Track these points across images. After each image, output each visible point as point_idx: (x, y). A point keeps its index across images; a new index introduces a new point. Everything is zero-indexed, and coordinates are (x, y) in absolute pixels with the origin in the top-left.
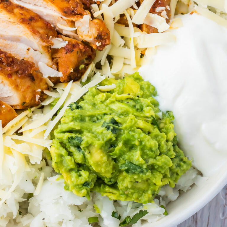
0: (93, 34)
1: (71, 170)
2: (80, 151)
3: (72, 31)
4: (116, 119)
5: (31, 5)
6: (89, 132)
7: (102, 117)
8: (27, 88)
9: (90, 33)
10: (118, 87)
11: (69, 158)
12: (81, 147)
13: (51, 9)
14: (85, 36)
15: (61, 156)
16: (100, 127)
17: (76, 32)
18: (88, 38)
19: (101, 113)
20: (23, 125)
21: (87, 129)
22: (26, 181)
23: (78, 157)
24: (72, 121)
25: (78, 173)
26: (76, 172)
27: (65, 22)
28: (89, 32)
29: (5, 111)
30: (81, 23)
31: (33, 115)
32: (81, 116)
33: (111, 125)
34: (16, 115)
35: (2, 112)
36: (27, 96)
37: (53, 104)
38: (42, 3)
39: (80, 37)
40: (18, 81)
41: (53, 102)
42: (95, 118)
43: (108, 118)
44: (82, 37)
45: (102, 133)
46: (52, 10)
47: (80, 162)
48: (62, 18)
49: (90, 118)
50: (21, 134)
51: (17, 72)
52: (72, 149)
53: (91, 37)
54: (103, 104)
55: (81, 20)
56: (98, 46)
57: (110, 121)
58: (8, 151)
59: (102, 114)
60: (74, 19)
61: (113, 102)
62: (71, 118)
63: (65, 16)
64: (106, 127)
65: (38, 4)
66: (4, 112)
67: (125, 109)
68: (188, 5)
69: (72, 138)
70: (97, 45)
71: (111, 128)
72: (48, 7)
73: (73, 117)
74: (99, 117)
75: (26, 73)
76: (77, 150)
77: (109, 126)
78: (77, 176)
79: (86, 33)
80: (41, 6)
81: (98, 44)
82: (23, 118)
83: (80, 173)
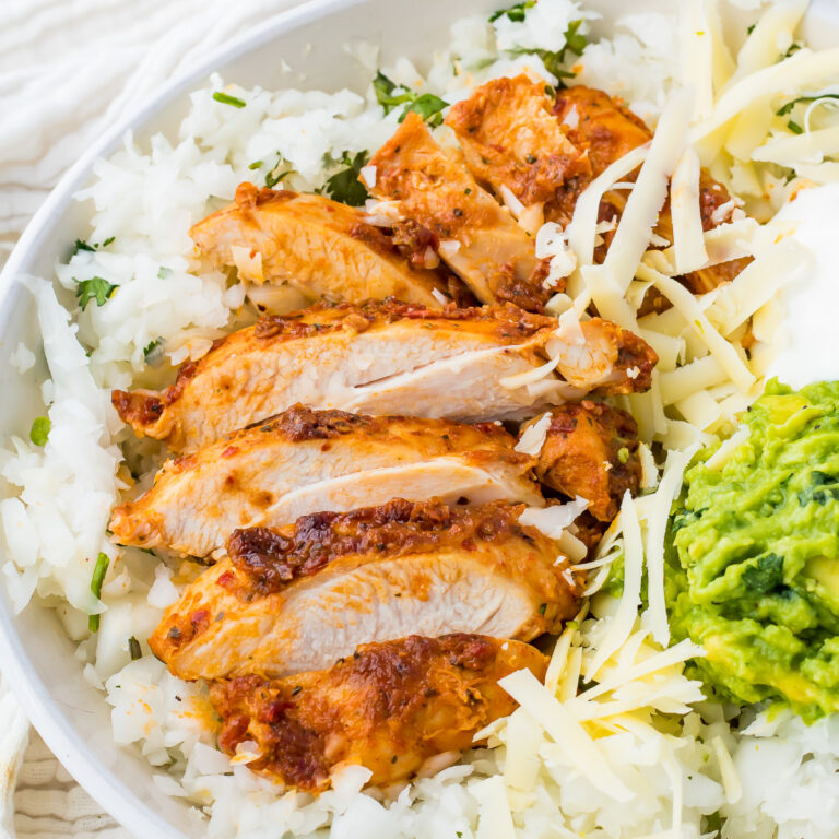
0: (606, 355)
1: (796, 662)
2: (788, 597)
3: (547, 377)
4: (824, 468)
5: (406, 374)
6: (779, 537)
7: (780, 494)
8: (530, 559)
9: (597, 357)
10: (755, 429)
11: (771, 629)
12: (788, 581)
13: (463, 352)
14: (589, 371)
15: (750, 640)
16: (798, 509)
17: (557, 374)
18: (598, 372)
19: (772, 486)
20: (583, 668)
21: (770, 536)
22: (690, 778)
23: (794, 612)
24: (719, 537)
25: (821, 656)
26: (812, 656)
27: (521, 360)
28: (594, 355)
29: (514, 657)
30: (562, 340)
31: (586, 635)
32: (734, 513)
33: (820, 488)
34: (547, 658)
35: (510, 662)
36: (541, 581)
37: (614, 580)
38: (433, 349)
39: (578, 383)
40: (496, 551)
41: (610, 577)
42: (767, 507)
43: (802, 479)
44: (582, 379)
45: (813, 520)
46: (469, 350)
47: (807, 624)
48: (506, 351)
49: (754, 513)
50: (593, 684)
51: (480, 533)
52: (766, 605)
53: (604, 367)
54: (759, 469)
55: (558, 332)
56: (634, 377)
57: (814, 481)
58: (596, 731)
59: (777, 488)
60: (537, 340)
61: (780, 450)
62: (712, 533)
63: (511, 344)
64: (815, 499)
65: (424, 359)
66: (514, 661)
67: (824, 444)
68: (767, 197)
69: (751, 571)
70: (631, 379)
71: (828, 493)
72: (453, 351)
73: (715, 526)
74: (775, 498)
75: (503, 524)
76: (781, 600)
77: (818, 493)
78: (824, 664)
79: (585, 362)
80: (432, 362)
81: (633, 373)
82: (569, 655)
83: (823, 652)
